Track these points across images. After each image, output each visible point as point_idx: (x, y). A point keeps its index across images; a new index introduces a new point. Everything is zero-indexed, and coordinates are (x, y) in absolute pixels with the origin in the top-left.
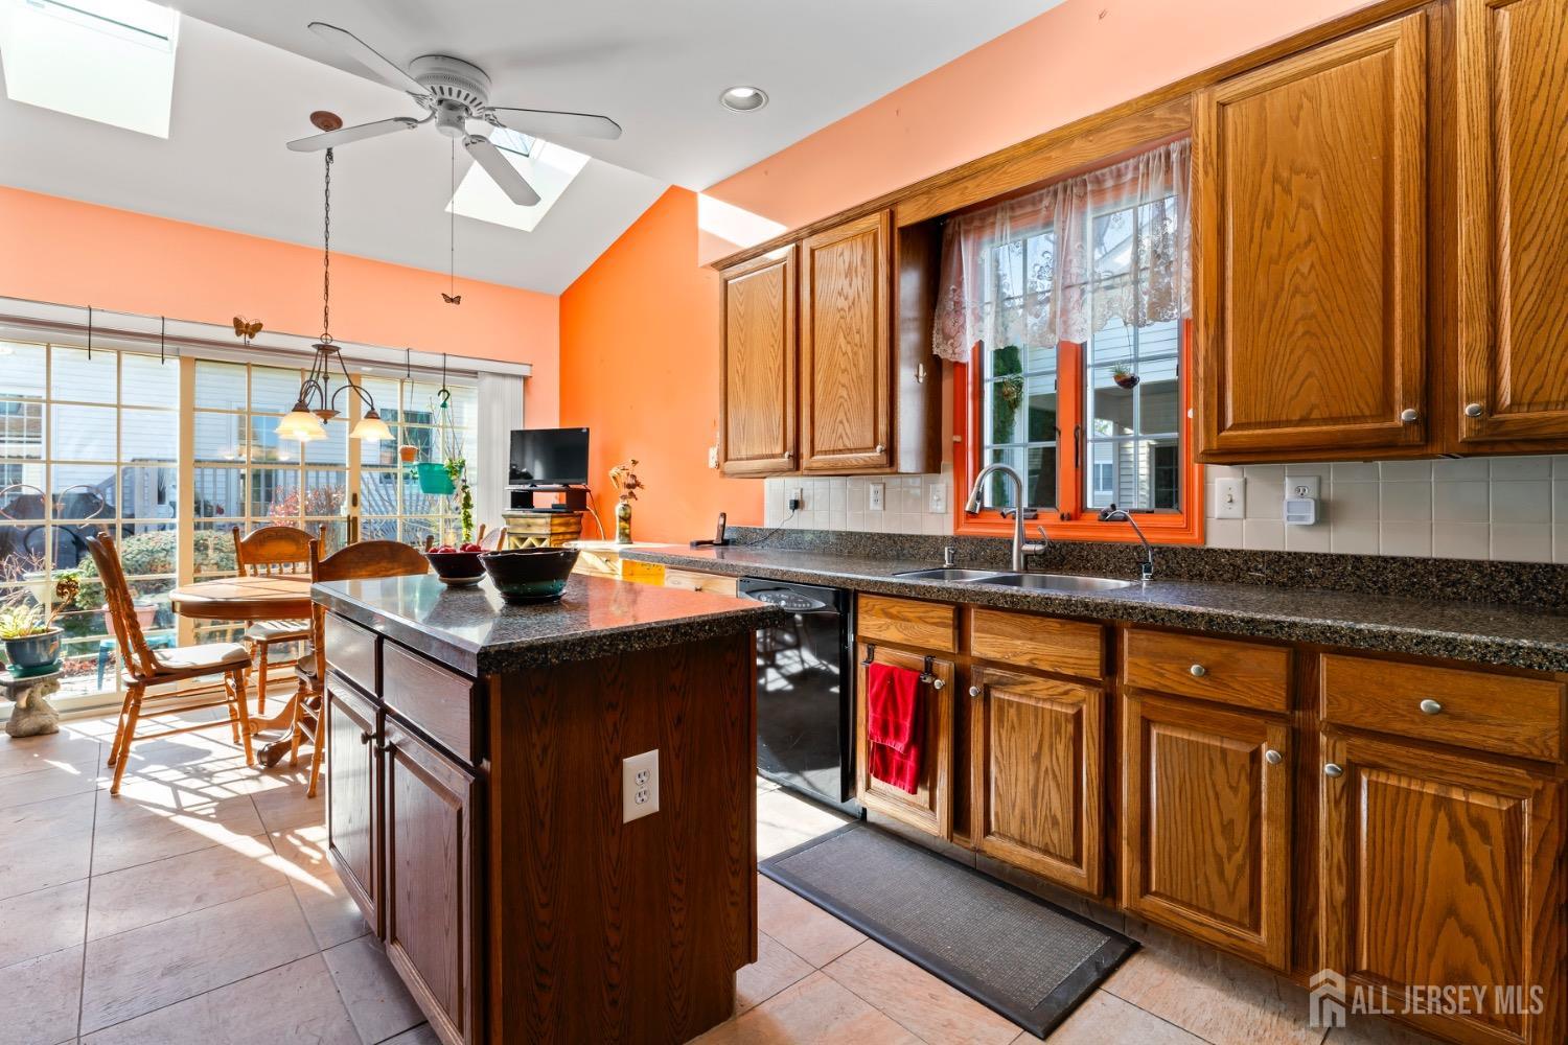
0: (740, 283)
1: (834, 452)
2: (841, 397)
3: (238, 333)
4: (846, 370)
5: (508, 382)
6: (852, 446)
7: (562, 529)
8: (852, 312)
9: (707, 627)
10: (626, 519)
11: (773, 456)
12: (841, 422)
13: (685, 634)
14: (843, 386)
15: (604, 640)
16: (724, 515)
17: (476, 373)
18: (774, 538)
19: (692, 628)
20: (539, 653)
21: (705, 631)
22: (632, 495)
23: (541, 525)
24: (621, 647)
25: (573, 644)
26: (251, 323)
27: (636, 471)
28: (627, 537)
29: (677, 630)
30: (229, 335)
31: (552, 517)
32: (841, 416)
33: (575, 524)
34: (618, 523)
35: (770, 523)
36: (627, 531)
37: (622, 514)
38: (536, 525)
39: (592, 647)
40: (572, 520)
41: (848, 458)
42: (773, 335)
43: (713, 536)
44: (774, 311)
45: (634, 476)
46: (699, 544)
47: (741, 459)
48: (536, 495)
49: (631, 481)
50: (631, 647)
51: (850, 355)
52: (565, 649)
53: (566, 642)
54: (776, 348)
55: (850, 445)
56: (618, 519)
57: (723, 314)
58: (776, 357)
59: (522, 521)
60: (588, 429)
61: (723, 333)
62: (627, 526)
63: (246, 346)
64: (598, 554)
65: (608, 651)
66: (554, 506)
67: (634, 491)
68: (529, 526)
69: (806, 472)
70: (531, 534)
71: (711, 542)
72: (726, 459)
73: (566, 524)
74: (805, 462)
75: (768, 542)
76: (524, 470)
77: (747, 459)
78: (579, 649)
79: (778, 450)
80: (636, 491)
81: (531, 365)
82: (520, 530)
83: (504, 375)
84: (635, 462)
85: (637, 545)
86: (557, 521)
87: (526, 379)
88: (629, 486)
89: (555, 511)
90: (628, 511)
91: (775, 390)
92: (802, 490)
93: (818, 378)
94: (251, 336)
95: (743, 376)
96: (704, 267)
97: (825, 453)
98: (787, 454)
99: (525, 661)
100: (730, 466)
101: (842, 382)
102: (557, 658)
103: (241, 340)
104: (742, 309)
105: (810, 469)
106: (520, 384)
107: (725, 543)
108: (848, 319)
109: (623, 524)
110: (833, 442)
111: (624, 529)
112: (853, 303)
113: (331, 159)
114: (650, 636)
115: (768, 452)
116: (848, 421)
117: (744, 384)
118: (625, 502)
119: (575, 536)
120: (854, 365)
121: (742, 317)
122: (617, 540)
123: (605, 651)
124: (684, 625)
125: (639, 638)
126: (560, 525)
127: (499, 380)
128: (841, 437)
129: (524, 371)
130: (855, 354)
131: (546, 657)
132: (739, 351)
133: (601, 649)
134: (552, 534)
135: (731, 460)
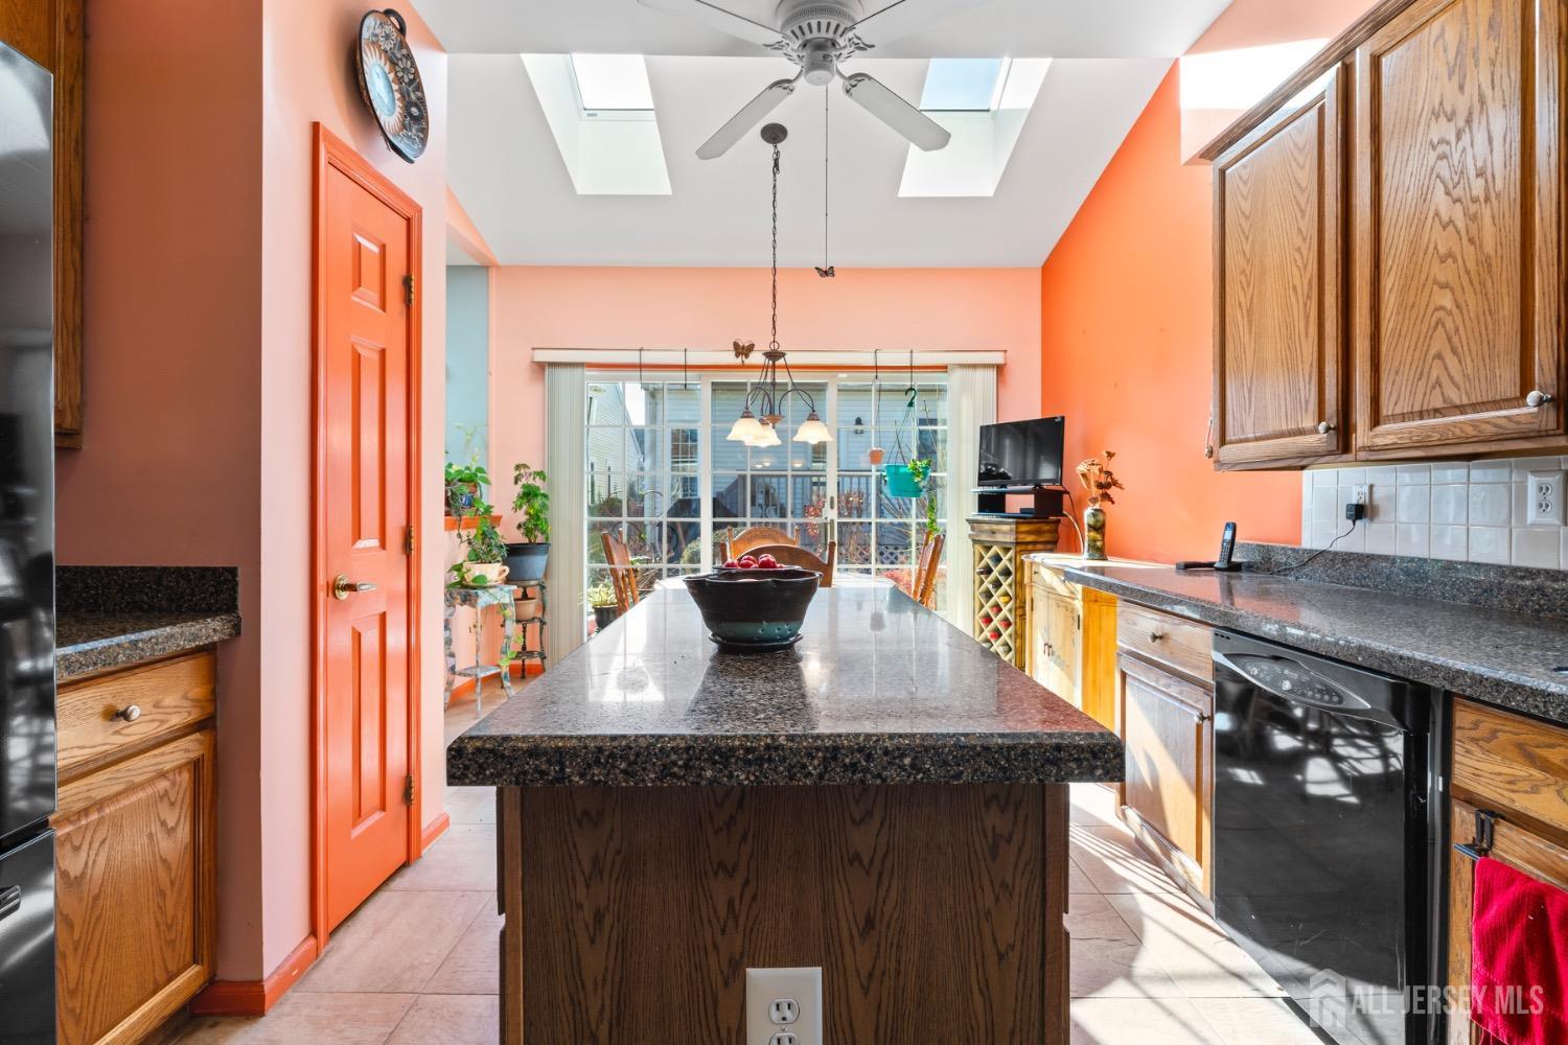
0: (1244, 166)
1: (1421, 415)
2: (1442, 308)
3: (737, 355)
4: (1450, 255)
5: (979, 374)
6: (1465, 401)
7: (1030, 538)
8: (1466, 138)
9: (907, 761)
10: (1099, 528)
11: (1301, 432)
12: (1439, 356)
13: (854, 767)
14: (1444, 286)
15: (674, 757)
16: (1234, 528)
17: (945, 367)
18: (1317, 565)
19: (869, 758)
20: (549, 762)
21: (902, 767)
22: (1106, 497)
23: (1004, 533)
24: (709, 773)
25: (612, 755)
26: (746, 345)
27: (1112, 466)
28: (1099, 552)
29: (834, 758)
30: (730, 358)
31: (1017, 523)
32: (1439, 343)
33: (1049, 532)
34: (1086, 533)
35: (1310, 541)
36: (1099, 544)
37: (1092, 521)
38: (1000, 531)
39: (648, 766)
40: (1046, 527)
41: (1455, 425)
42: (1300, 230)
43: (1215, 555)
44: (1302, 191)
45: (1109, 474)
46: (1189, 567)
47: (1247, 440)
48: (1008, 497)
49: (1103, 479)
50: (730, 776)
51: (1461, 225)
52: (597, 762)
53: (600, 750)
54: (1305, 252)
55: (1456, 397)
56: (1086, 527)
57: (1217, 223)
58: (1305, 267)
59: (986, 527)
60: (1063, 418)
61: (1217, 251)
62: (1099, 537)
63: (743, 367)
64: (1057, 571)
65: (679, 778)
66: (1023, 511)
67: (1109, 492)
68: (993, 533)
69: (1362, 455)
70: (996, 543)
71: (1211, 565)
72: (1223, 442)
73: (1038, 532)
74: (1362, 436)
75: (1306, 570)
76: (1002, 470)
77: (1257, 439)
78: (623, 766)
79: (1309, 423)
80: (1113, 491)
81: (1005, 351)
82: (984, 537)
83: (974, 366)
84: (1110, 455)
85: (1112, 563)
86: (1024, 528)
87: (1000, 369)
88: (1100, 486)
89: (1023, 517)
90: (1101, 517)
91: (1302, 324)
92: (1371, 487)
93: (1389, 282)
94: (747, 356)
95: (1250, 311)
96: (1190, 162)
97: (1403, 417)
98: (1322, 427)
99: (525, 773)
100: (1228, 452)
101: (1442, 279)
102: (582, 776)
103: (738, 361)
104: (1246, 206)
105: (1371, 449)
106: (992, 374)
107: (1235, 568)
108: (1456, 157)
109: (1092, 534)
110: (1420, 396)
111: (1095, 541)
112: (1469, 121)
113: (778, 169)
114: (770, 760)
115: (1292, 426)
116: (1454, 351)
117: (1250, 323)
118: (1097, 506)
119: (1049, 546)
120: (1471, 241)
121: (1247, 218)
122: (1086, 555)
123: (674, 775)
124: (851, 750)
125: (748, 763)
126: (1029, 532)
127: (969, 372)
128: (1438, 383)
129: (998, 358)
130: (1474, 218)
131: (562, 770)
132: (1243, 272)
133: (665, 772)
134: (1017, 543)
135: (1231, 443)
